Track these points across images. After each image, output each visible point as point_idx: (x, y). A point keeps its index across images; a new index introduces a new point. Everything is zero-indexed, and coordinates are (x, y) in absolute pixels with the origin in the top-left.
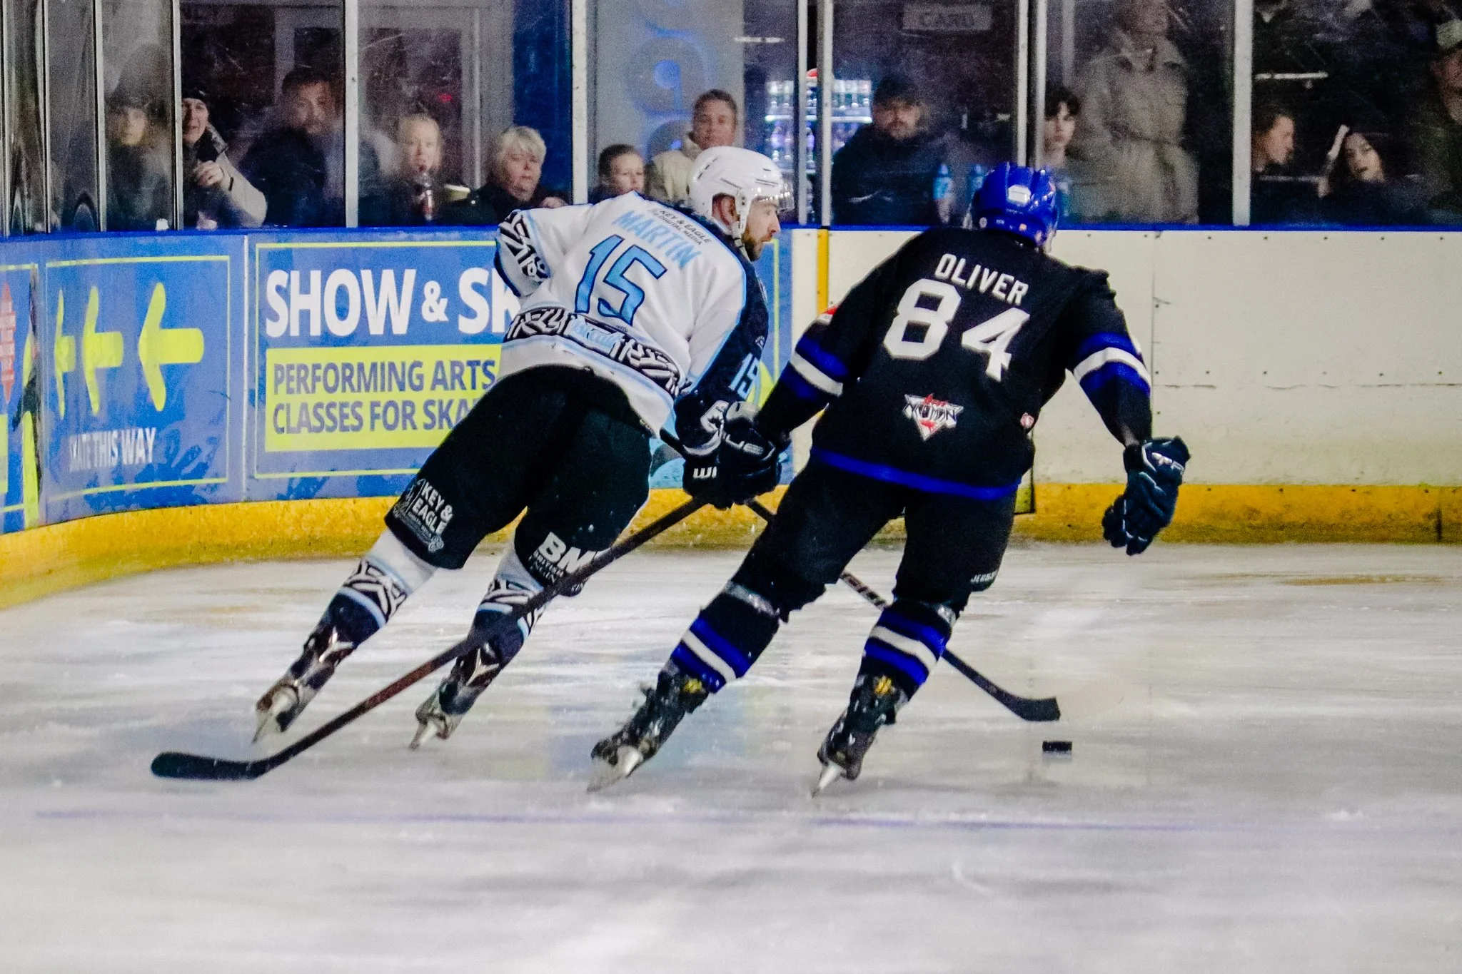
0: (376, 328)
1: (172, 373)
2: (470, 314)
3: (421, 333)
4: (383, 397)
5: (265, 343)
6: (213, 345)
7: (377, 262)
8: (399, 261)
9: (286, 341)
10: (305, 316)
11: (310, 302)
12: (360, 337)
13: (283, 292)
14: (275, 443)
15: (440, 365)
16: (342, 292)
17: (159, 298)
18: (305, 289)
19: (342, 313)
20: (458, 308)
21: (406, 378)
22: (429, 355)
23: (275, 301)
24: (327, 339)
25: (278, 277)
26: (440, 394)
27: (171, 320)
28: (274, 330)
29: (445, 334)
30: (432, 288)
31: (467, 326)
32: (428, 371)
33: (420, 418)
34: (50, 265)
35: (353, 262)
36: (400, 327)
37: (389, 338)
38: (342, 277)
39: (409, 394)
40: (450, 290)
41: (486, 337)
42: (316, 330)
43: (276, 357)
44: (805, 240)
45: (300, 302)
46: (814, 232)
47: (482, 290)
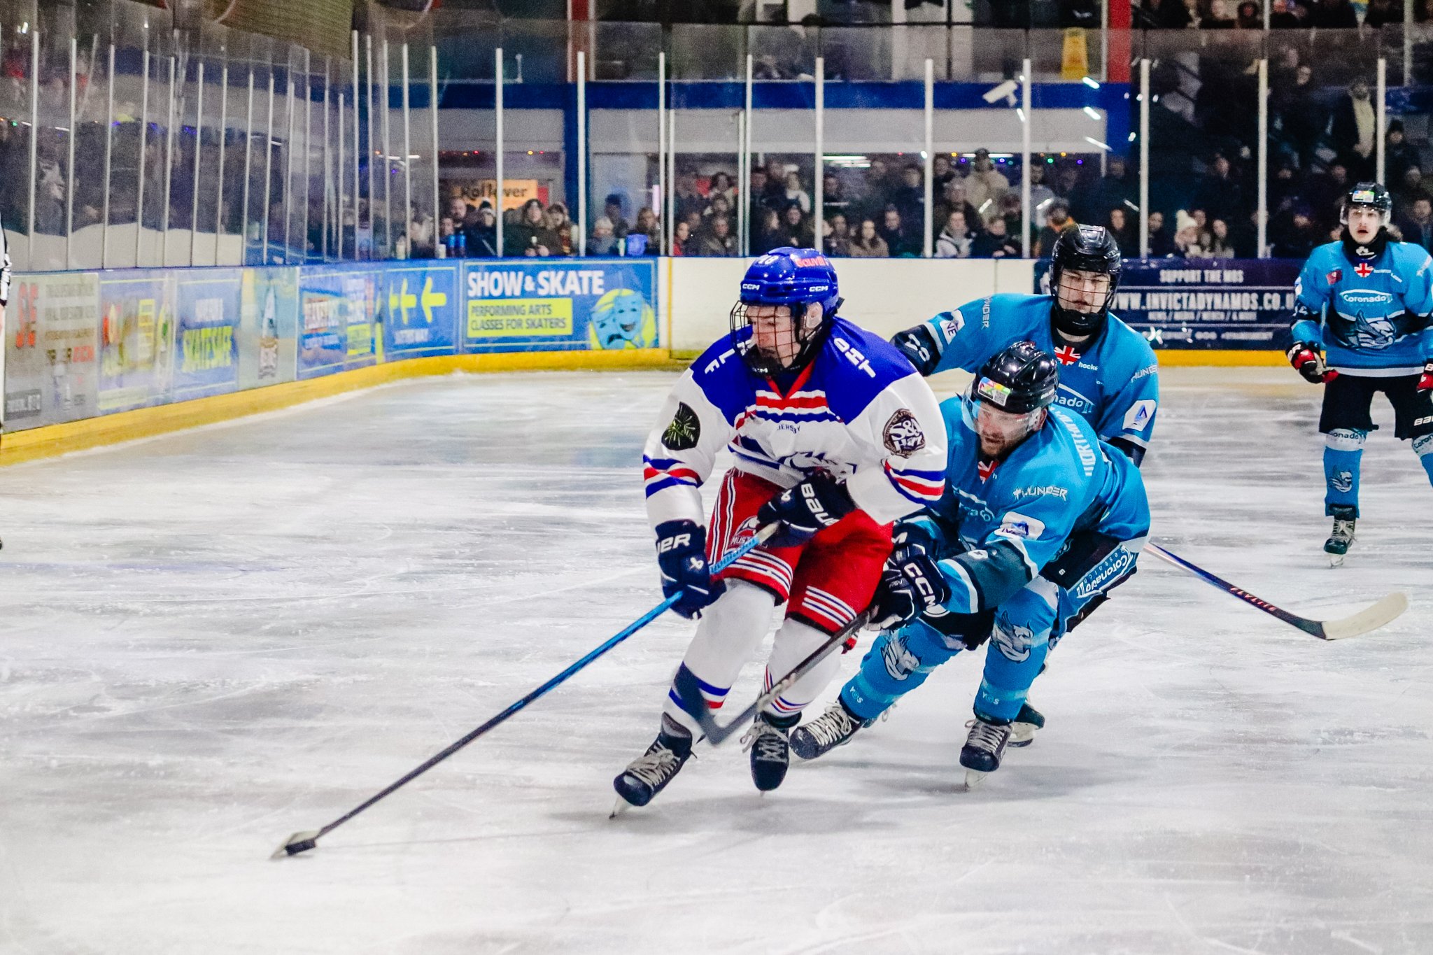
0: (508, 293)
1: (435, 310)
2: (542, 287)
3: (524, 294)
4: (511, 317)
5: (469, 298)
6: (450, 297)
7: (509, 269)
8: (517, 269)
9: (476, 298)
10: (483, 288)
11: (484, 283)
12: (503, 296)
13: (475, 280)
14: (472, 334)
15: (531, 307)
16: (496, 281)
17: (429, 282)
18: (483, 279)
19: (496, 286)
20: (538, 286)
21: (518, 310)
22: (527, 303)
23: (471, 283)
24: (491, 297)
25: (473, 275)
26: (532, 317)
27: (434, 291)
28: (471, 294)
29: (534, 295)
30: (529, 278)
31: (541, 292)
32: (527, 309)
33: (525, 325)
35: (500, 269)
36: (517, 293)
37: (513, 297)
38: (496, 275)
39: (520, 317)
40: (535, 279)
41: (549, 296)
42: (486, 294)
43: (472, 303)
44: (663, 261)
45: (481, 284)
46: (666, 258)
47: (547, 279)
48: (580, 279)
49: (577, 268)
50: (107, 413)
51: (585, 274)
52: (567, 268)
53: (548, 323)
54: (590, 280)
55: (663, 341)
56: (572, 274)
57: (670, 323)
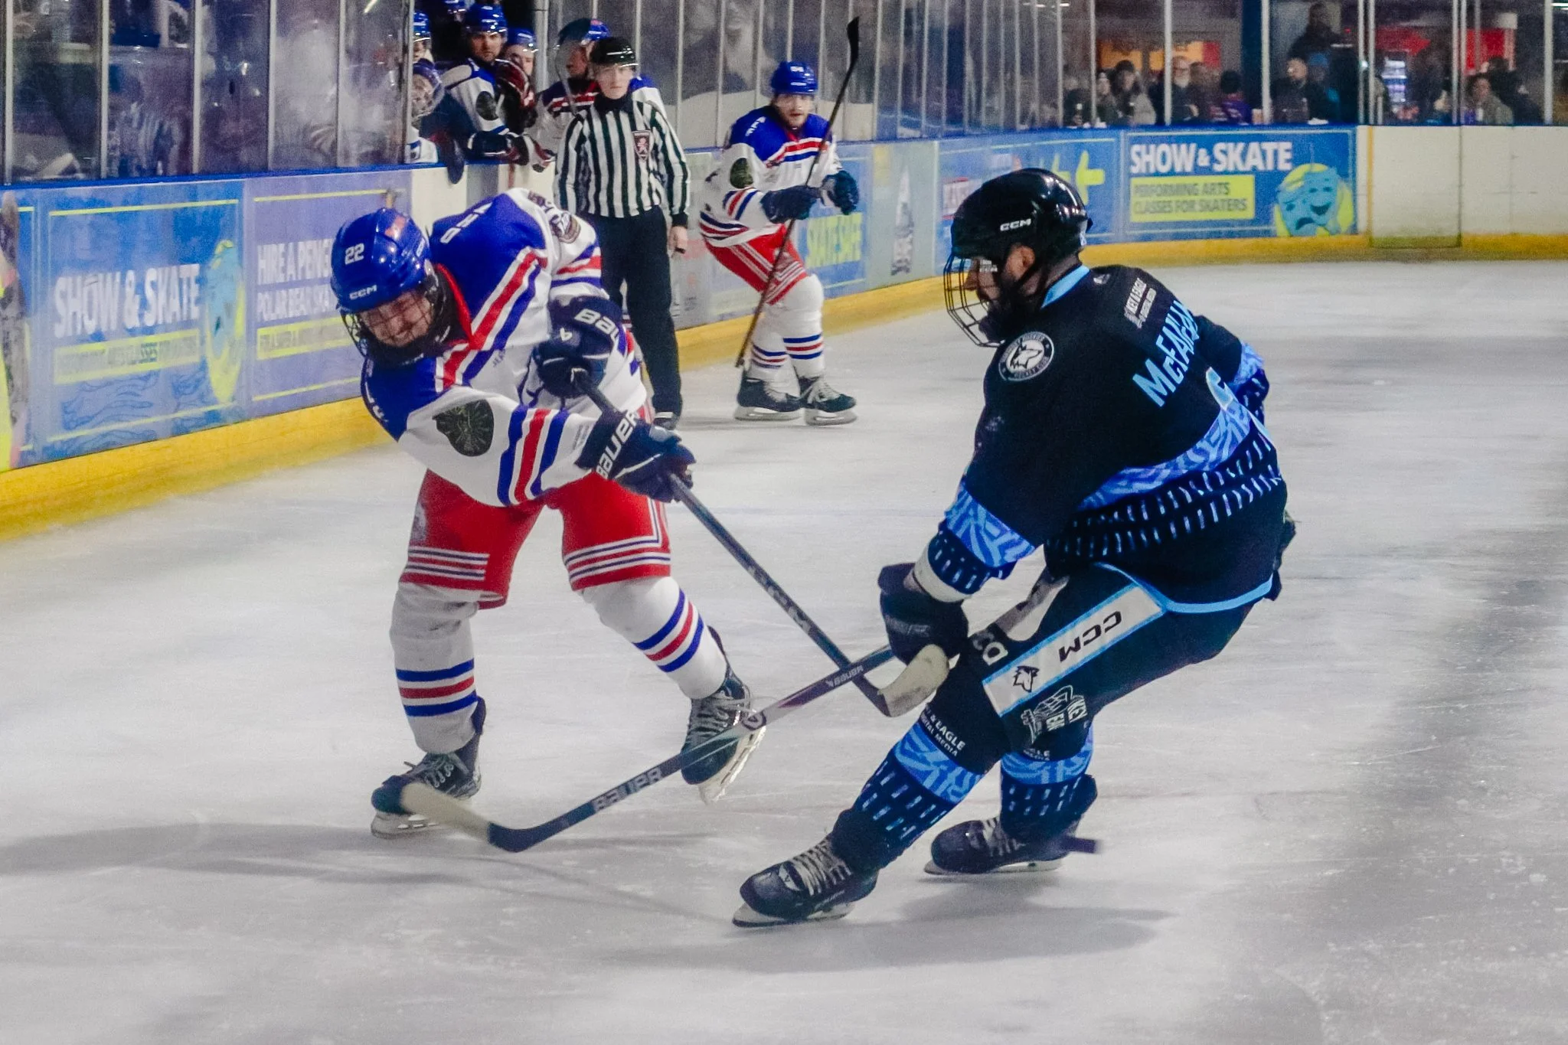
0: (1178, 169)
1: (1091, 189)
2: (1219, 163)
3: (1198, 171)
4: (1181, 198)
5: (1131, 175)
6: (1109, 176)
7: (1179, 140)
8: (1188, 140)
9: (1138, 175)
10: (1148, 164)
11: (1149, 158)
12: (1171, 173)
13: (1139, 154)
14: (1135, 218)
15: (1205, 185)
16: (1164, 155)
17: (1085, 157)
18: (1148, 152)
19: (1164, 162)
20: (1213, 160)
21: (1190, 190)
22: (1202, 180)
23: (1135, 158)
24: (1157, 174)
25: (1136, 148)
26: (1207, 197)
27: (1092, 166)
28: (1134, 170)
29: (1208, 171)
30: (1203, 152)
31: (1217, 168)
32: (1200, 187)
33: (1197, 207)
34: (1036, 144)
35: (1169, 141)
36: (1189, 168)
37: (1184, 174)
38: (1164, 147)
39: (1193, 197)
40: (1210, 152)
41: (1226, 173)
42: (1152, 170)
43: (1135, 181)
44: (1362, 131)
45: (1146, 158)
46: (1366, 127)
47: (1224, 152)
48: (1264, 153)
49: (1261, 139)
50: (722, 318)
51: (1270, 147)
52: (1248, 139)
53: (1226, 204)
54: (1276, 153)
55: (1362, 226)
56: (1254, 146)
57: (1370, 203)
